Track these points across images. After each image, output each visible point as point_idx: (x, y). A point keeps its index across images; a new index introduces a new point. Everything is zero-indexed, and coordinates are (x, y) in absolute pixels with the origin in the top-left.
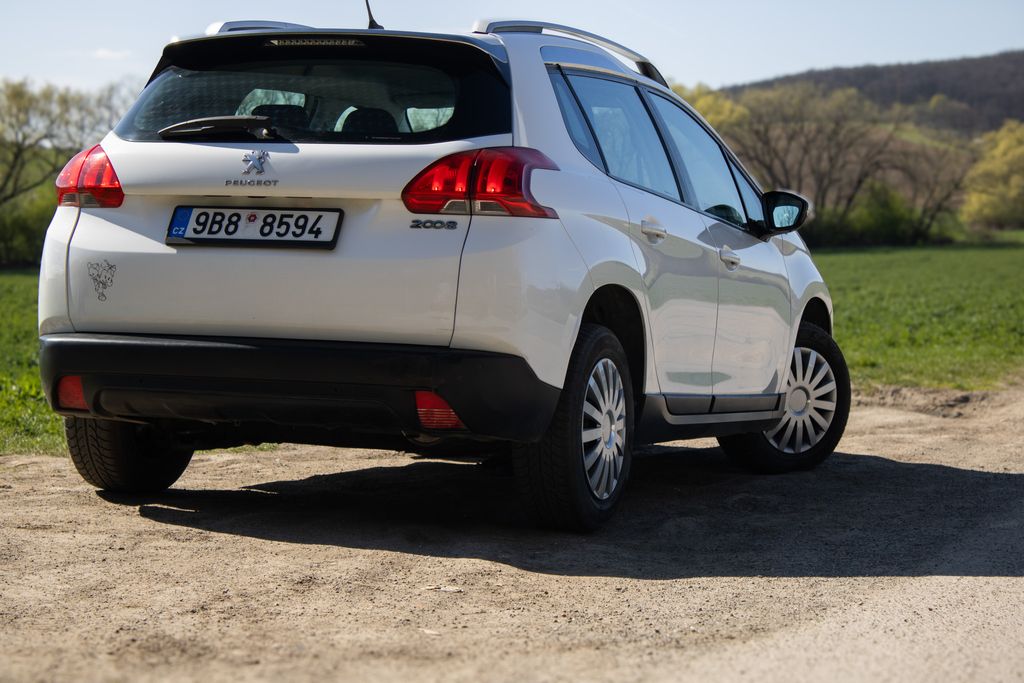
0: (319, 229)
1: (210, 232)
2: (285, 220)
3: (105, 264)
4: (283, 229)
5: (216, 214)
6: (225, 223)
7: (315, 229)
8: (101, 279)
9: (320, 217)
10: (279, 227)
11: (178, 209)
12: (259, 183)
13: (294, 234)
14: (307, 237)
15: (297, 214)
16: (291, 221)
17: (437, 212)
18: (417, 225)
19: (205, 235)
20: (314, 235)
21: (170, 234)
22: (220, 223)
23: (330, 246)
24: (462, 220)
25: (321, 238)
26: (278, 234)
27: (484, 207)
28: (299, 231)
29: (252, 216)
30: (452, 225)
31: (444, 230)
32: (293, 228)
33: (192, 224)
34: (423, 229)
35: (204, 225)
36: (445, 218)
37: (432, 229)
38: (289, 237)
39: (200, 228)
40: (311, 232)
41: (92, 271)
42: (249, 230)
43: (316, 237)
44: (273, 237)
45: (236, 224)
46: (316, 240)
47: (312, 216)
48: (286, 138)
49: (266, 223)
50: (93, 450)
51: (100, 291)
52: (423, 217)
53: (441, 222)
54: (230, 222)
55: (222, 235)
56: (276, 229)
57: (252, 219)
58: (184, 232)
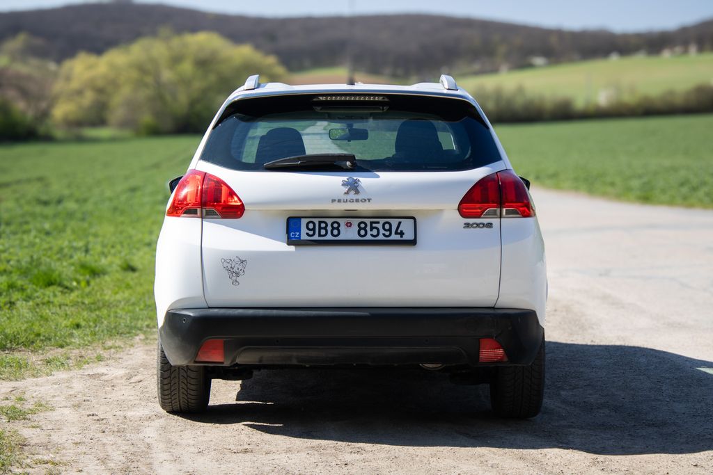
0: (401, 231)
1: (320, 235)
2: (374, 225)
3: (237, 260)
4: (375, 232)
5: (320, 223)
6: (329, 228)
7: (399, 231)
8: (234, 270)
9: (400, 223)
10: (371, 230)
11: (289, 220)
12: (357, 201)
13: (384, 235)
14: (394, 237)
15: (382, 221)
16: (380, 226)
17: (479, 217)
18: (467, 225)
19: (316, 237)
20: (399, 236)
21: (289, 238)
22: (325, 228)
23: (413, 243)
24: (495, 221)
25: (405, 237)
26: (372, 235)
27: (507, 212)
28: (387, 233)
29: (348, 223)
30: (490, 225)
31: (485, 229)
32: (382, 231)
33: (304, 230)
34: (472, 229)
35: (314, 230)
36: (485, 221)
37: (478, 229)
38: (381, 237)
39: (311, 233)
40: (396, 233)
41: (225, 264)
42: (350, 233)
43: (401, 237)
44: (368, 237)
45: (338, 229)
46: (402, 239)
47: (394, 223)
48: (368, 168)
49: (360, 229)
50: (182, 385)
51: (234, 278)
52: (471, 221)
53: (483, 224)
54: (333, 228)
55: (329, 237)
56: (369, 233)
57: (349, 225)
58: (300, 235)
